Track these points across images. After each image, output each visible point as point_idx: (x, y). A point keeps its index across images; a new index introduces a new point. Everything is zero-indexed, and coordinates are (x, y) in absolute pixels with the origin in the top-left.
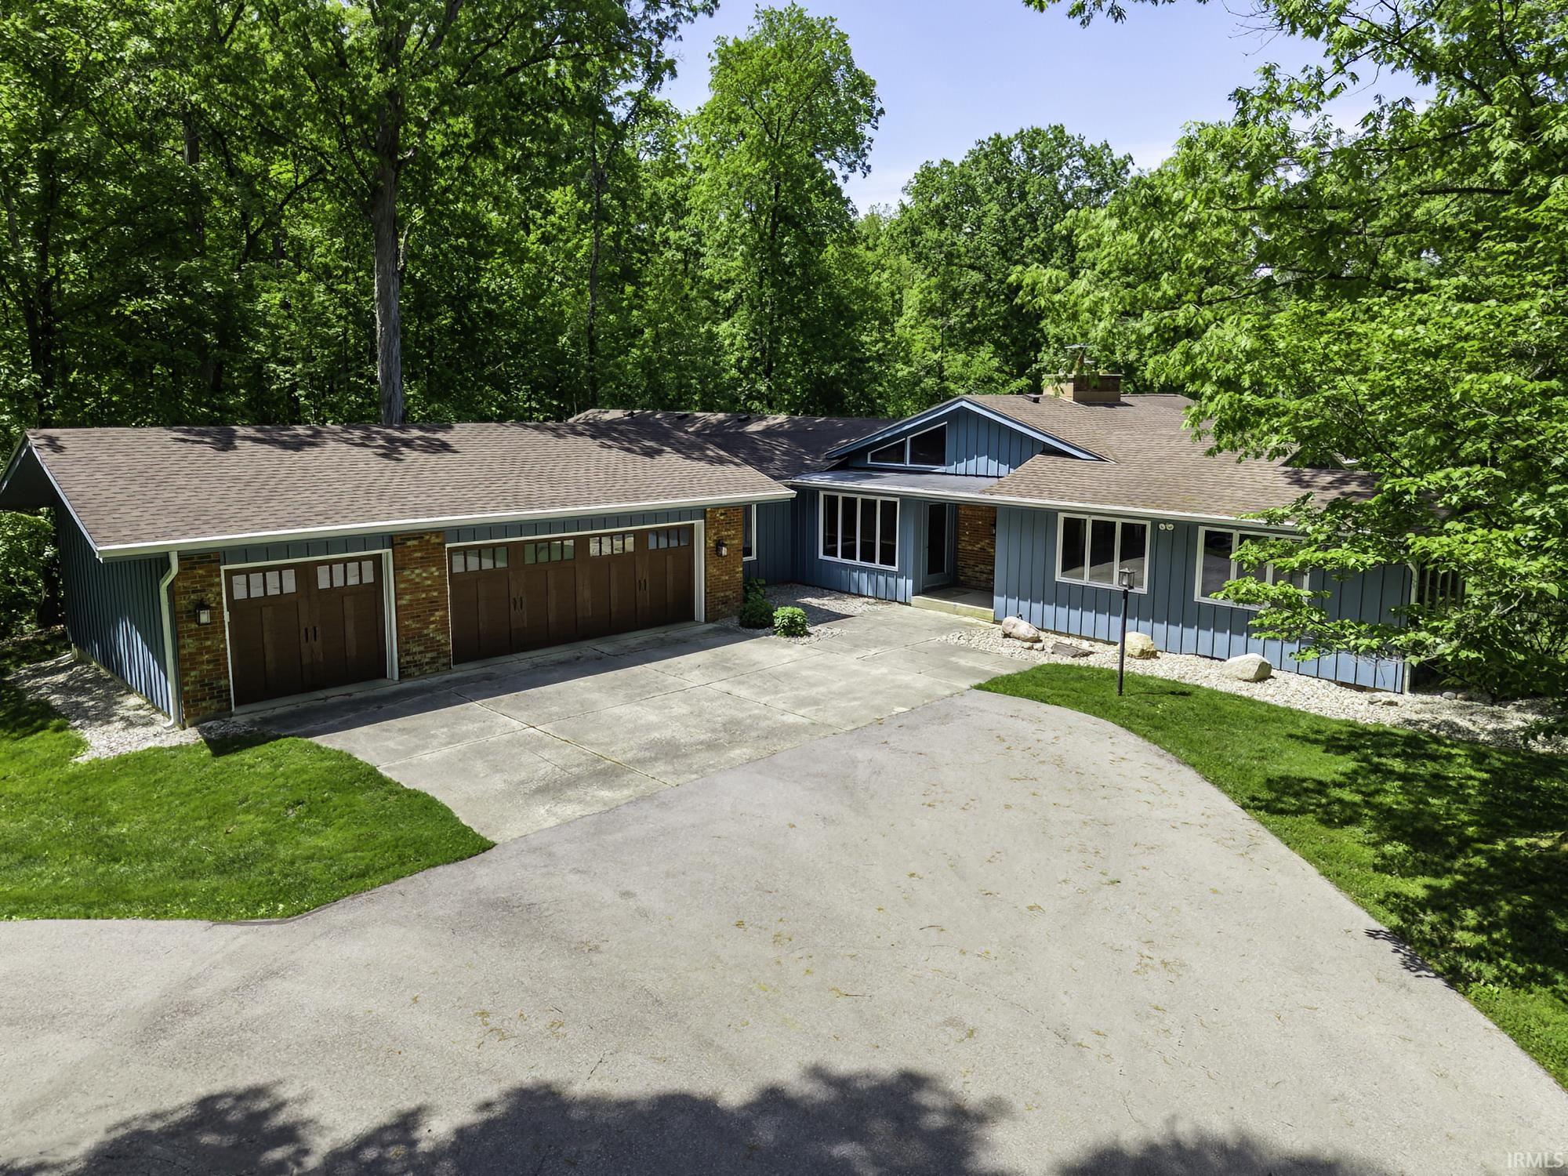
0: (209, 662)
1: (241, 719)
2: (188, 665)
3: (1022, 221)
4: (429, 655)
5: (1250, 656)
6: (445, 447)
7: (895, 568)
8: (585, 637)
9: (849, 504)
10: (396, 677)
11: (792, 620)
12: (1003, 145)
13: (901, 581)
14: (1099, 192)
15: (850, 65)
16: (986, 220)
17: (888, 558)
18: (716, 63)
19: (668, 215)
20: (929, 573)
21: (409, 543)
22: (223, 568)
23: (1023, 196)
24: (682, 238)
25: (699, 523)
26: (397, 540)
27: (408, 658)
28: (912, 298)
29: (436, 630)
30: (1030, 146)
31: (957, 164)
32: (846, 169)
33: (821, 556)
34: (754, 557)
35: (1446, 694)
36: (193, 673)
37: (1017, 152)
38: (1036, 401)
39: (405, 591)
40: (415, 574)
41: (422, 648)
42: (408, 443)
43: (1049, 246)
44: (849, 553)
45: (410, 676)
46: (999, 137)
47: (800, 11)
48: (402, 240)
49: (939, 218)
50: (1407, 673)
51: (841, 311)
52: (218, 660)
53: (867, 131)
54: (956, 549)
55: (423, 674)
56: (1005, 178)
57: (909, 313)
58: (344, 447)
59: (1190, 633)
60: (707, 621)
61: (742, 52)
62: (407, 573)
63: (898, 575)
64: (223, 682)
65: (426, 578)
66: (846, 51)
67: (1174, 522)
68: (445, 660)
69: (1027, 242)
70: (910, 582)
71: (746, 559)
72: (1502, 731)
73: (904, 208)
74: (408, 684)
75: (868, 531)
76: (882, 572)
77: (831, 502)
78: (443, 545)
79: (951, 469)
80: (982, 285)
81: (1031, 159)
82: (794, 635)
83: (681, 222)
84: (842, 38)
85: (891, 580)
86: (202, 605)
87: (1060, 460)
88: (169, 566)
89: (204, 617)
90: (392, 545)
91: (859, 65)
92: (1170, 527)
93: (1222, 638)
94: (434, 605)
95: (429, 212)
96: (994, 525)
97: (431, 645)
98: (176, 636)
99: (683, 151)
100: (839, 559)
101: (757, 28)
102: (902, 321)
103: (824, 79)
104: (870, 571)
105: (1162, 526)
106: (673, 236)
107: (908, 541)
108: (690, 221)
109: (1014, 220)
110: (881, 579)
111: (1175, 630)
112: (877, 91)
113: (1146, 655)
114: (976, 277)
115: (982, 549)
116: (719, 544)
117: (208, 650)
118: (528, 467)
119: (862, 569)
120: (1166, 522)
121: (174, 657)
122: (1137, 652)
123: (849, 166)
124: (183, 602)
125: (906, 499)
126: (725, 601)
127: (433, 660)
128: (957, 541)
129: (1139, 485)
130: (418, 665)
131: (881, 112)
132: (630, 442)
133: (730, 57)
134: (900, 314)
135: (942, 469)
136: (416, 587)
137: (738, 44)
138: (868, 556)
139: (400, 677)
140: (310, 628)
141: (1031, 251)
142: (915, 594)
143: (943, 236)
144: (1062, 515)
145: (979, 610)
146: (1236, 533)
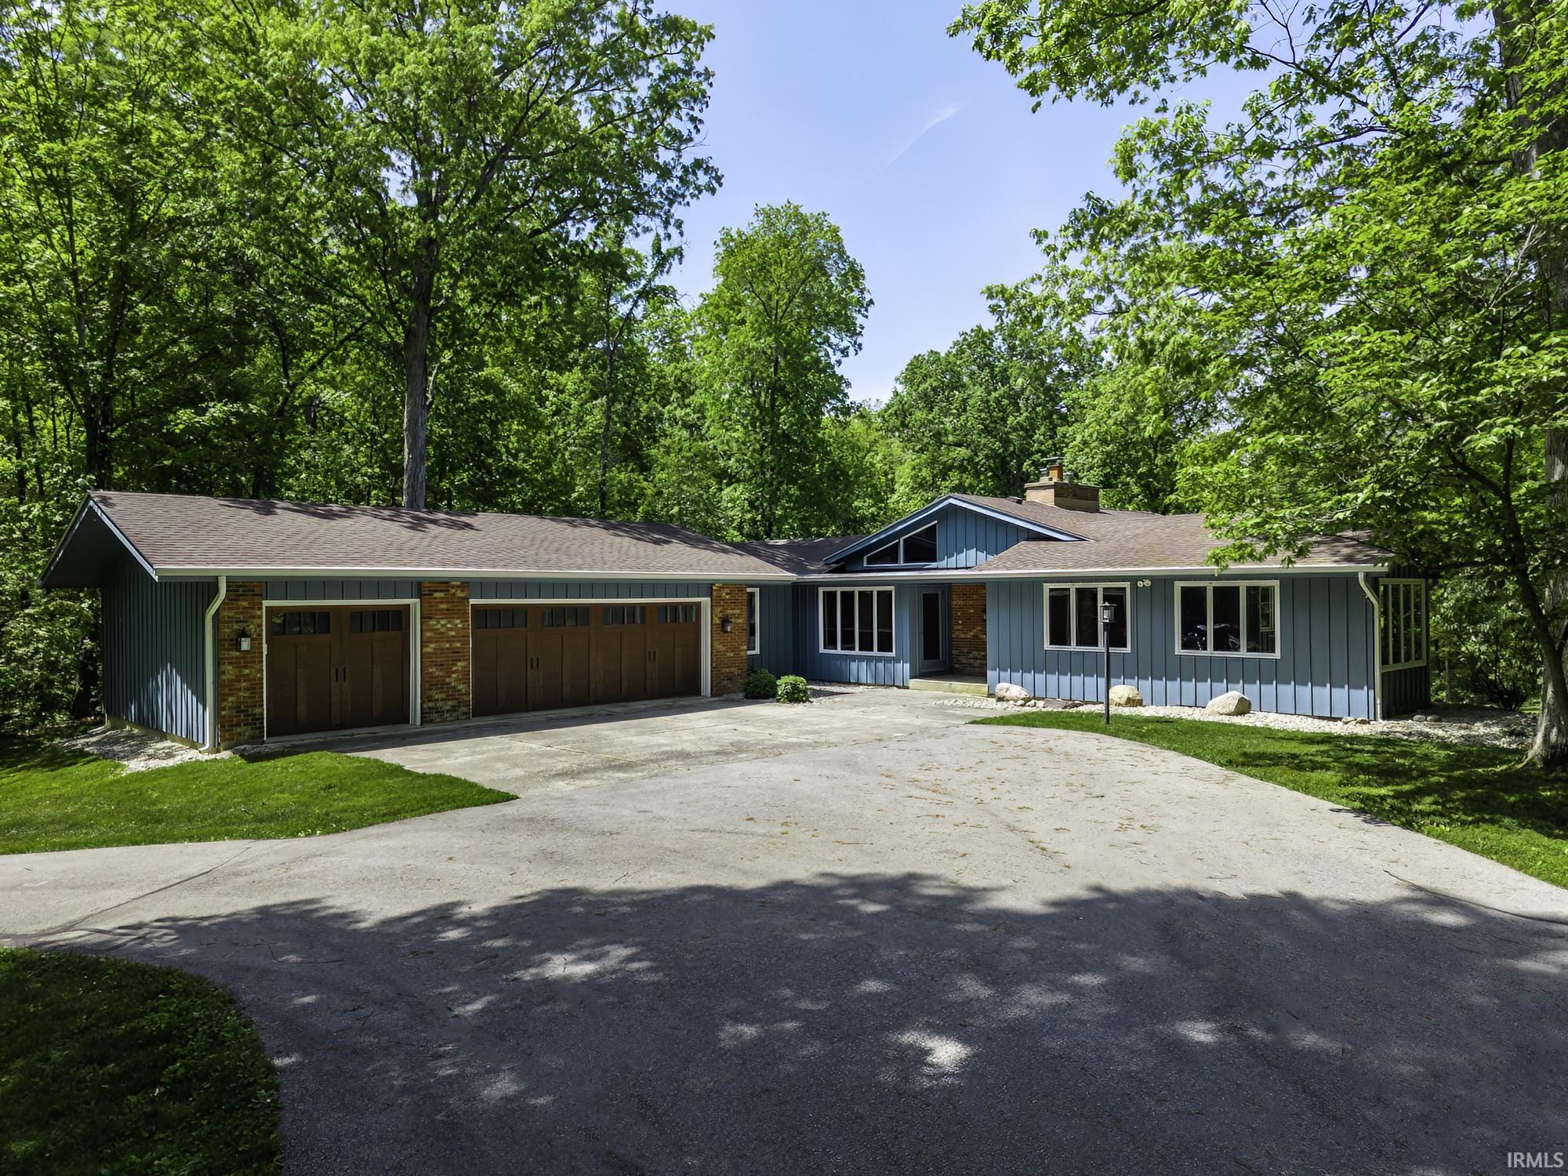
0: (246, 689)
1: (272, 744)
2: (226, 690)
3: (1005, 402)
4: (450, 703)
5: (1230, 693)
6: (469, 526)
7: (893, 654)
8: (597, 702)
9: (848, 597)
10: (418, 722)
11: (795, 686)
12: (984, 335)
13: (899, 666)
14: (1076, 376)
15: (842, 253)
16: (971, 402)
17: (886, 645)
18: (721, 250)
19: (675, 395)
20: (925, 658)
21: (437, 595)
22: (266, 603)
23: (1005, 380)
24: (687, 415)
25: (705, 601)
26: (425, 590)
27: (431, 704)
28: (904, 474)
29: (458, 679)
30: (1010, 336)
31: (943, 355)
32: (839, 354)
33: (822, 650)
34: (757, 651)
35: (1417, 717)
36: (231, 699)
37: (998, 342)
38: (1019, 502)
39: (430, 640)
40: (441, 624)
41: (443, 696)
42: (434, 522)
43: (1031, 424)
44: (848, 643)
45: (431, 721)
46: (980, 328)
47: (796, 208)
48: (431, 379)
49: (928, 401)
50: (1378, 701)
51: (838, 476)
52: (255, 688)
53: (860, 320)
54: (951, 639)
55: (444, 721)
56: (988, 364)
57: (901, 489)
58: (377, 521)
59: (1174, 686)
60: (712, 695)
61: (746, 242)
62: (433, 622)
63: (896, 660)
64: (257, 710)
65: (451, 629)
66: (839, 240)
67: (1153, 578)
68: (465, 709)
69: (1010, 420)
70: (907, 666)
71: (750, 652)
72: (1470, 736)
73: (896, 394)
74: (428, 728)
75: (866, 622)
76: (878, 659)
77: (830, 598)
78: (467, 599)
79: (943, 564)
80: (970, 460)
81: (1012, 348)
82: (798, 700)
83: (687, 401)
84: (835, 231)
85: (890, 666)
86: (244, 634)
87: (1043, 544)
88: (217, 591)
89: (245, 645)
90: (420, 596)
91: (851, 252)
92: (1148, 583)
93: (1204, 687)
94: (457, 656)
95: (457, 353)
96: (984, 611)
97: (452, 693)
98: (218, 663)
99: (688, 341)
100: (839, 651)
101: (756, 224)
102: (895, 497)
103: (818, 268)
104: (869, 659)
105: (1140, 584)
106: (679, 413)
107: (904, 627)
108: (696, 399)
109: (998, 401)
110: (881, 665)
111: (1159, 685)
112: (867, 283)
113: (1131, 702)
114: (963, 452)
115: (975, 636)
116: (725, 621)
117: (247, 678)
118: (546, 543)
119: (861, 659)
120: (1142, 578)
121: (214, 683)
122: (1123, 700)
123: (842, 351)
124: (226, 630)
125: (900, 585)
126: (730, 678)
127: (453, 709)
128: (951, 630)
129: (1117, 553)
130: (439, 711)
131: (871, 302)
132: (641, 534)
133: (733, 247)
134: (893, 491)
135: (934, 565)
136: (441, 637)
137: (740, 234)
138: (866, 645)
139: (422, 722)
140: (341, 670)
141: (1015, 430)
142: (912, 677)
143: (930, 417)
144: (1047, 586)
145: (974, 685)
146: (1210, 586)
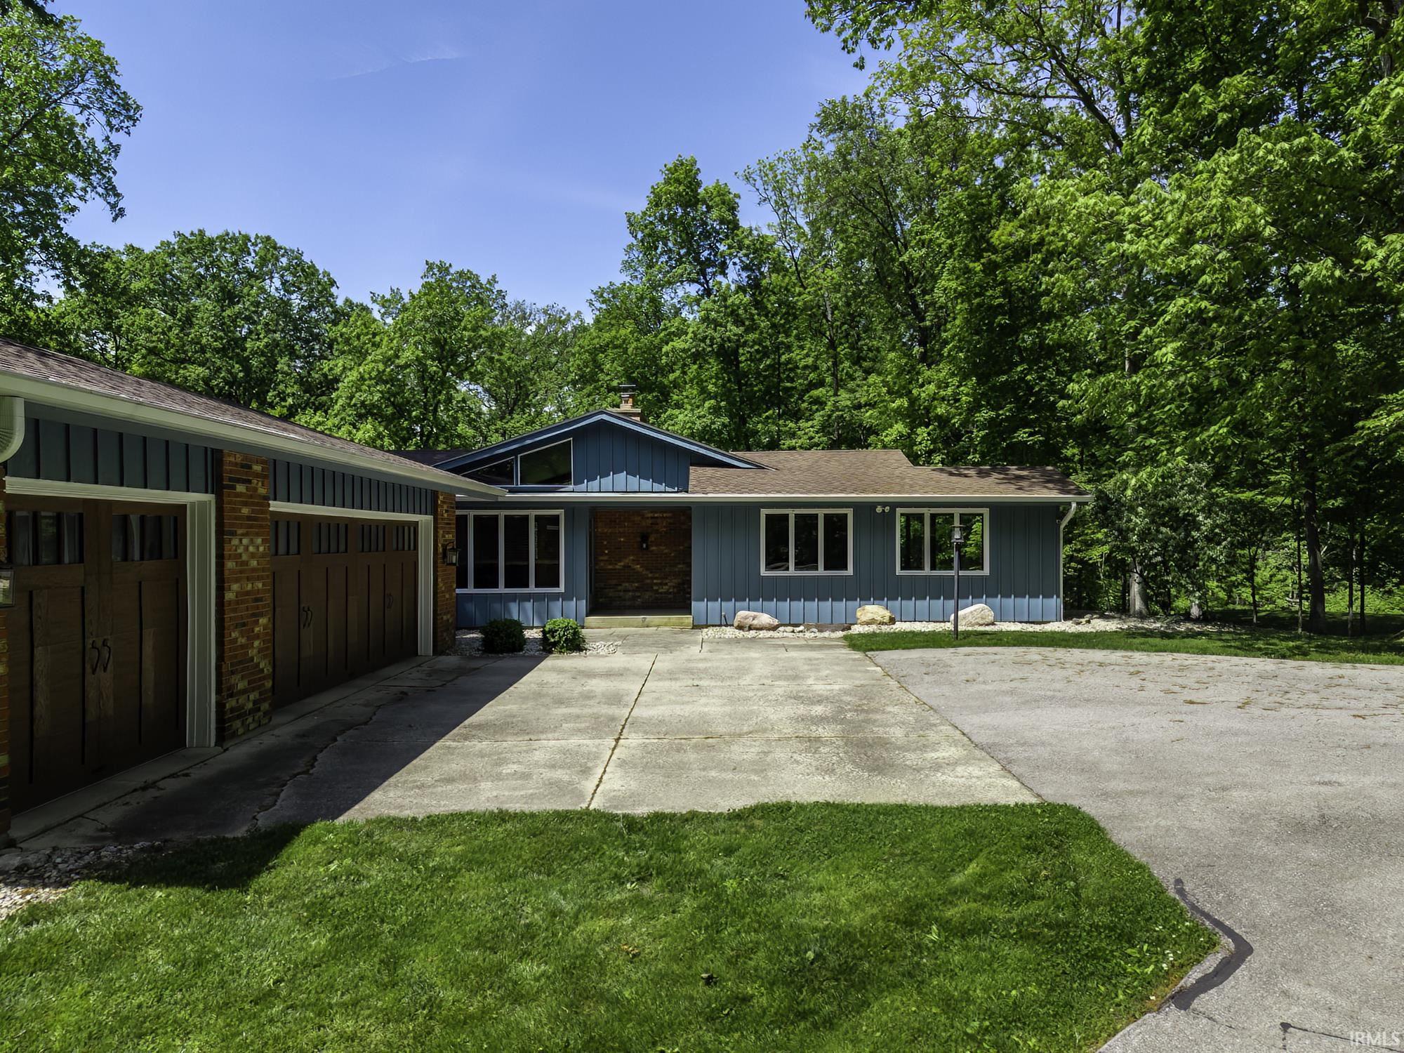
4: (252, 697)
7: (560, 590)
9: (484, 523)
10: (213, 744)
13: (570, 603)
21: (239, 487)
25: (425, 520)
26: (226, 478)
27: (233, 703)
39: (232, 577)
40: (243, 545)
41: (245, 683)
45: (233, 735)
50: (1062, 606)
59: (895, 605)
60: (436, 653)
62: (235, 542)
63: (564, 597)
65: (253, 556)
67: (891, 504)
68: (266, 706)
70: (581, 602)
75: (515, 553)
76: (538, 598)
78: (267, 499)
79: (581, 487)
92: (888, 509)
93: (923, 604)
94: (259, 607)
97: (253, 677)
100: (472, 590)
105: (880, 510)
126: (448, 627)
127: (255, 706)
130: (241, 714)
135: (568, 488)
136: (242, 570)
139: (219, 740)
140: (99, 645)
142: (587, 615)
144: (764, 512)
145: (674, 618)
146: (927, 512)
